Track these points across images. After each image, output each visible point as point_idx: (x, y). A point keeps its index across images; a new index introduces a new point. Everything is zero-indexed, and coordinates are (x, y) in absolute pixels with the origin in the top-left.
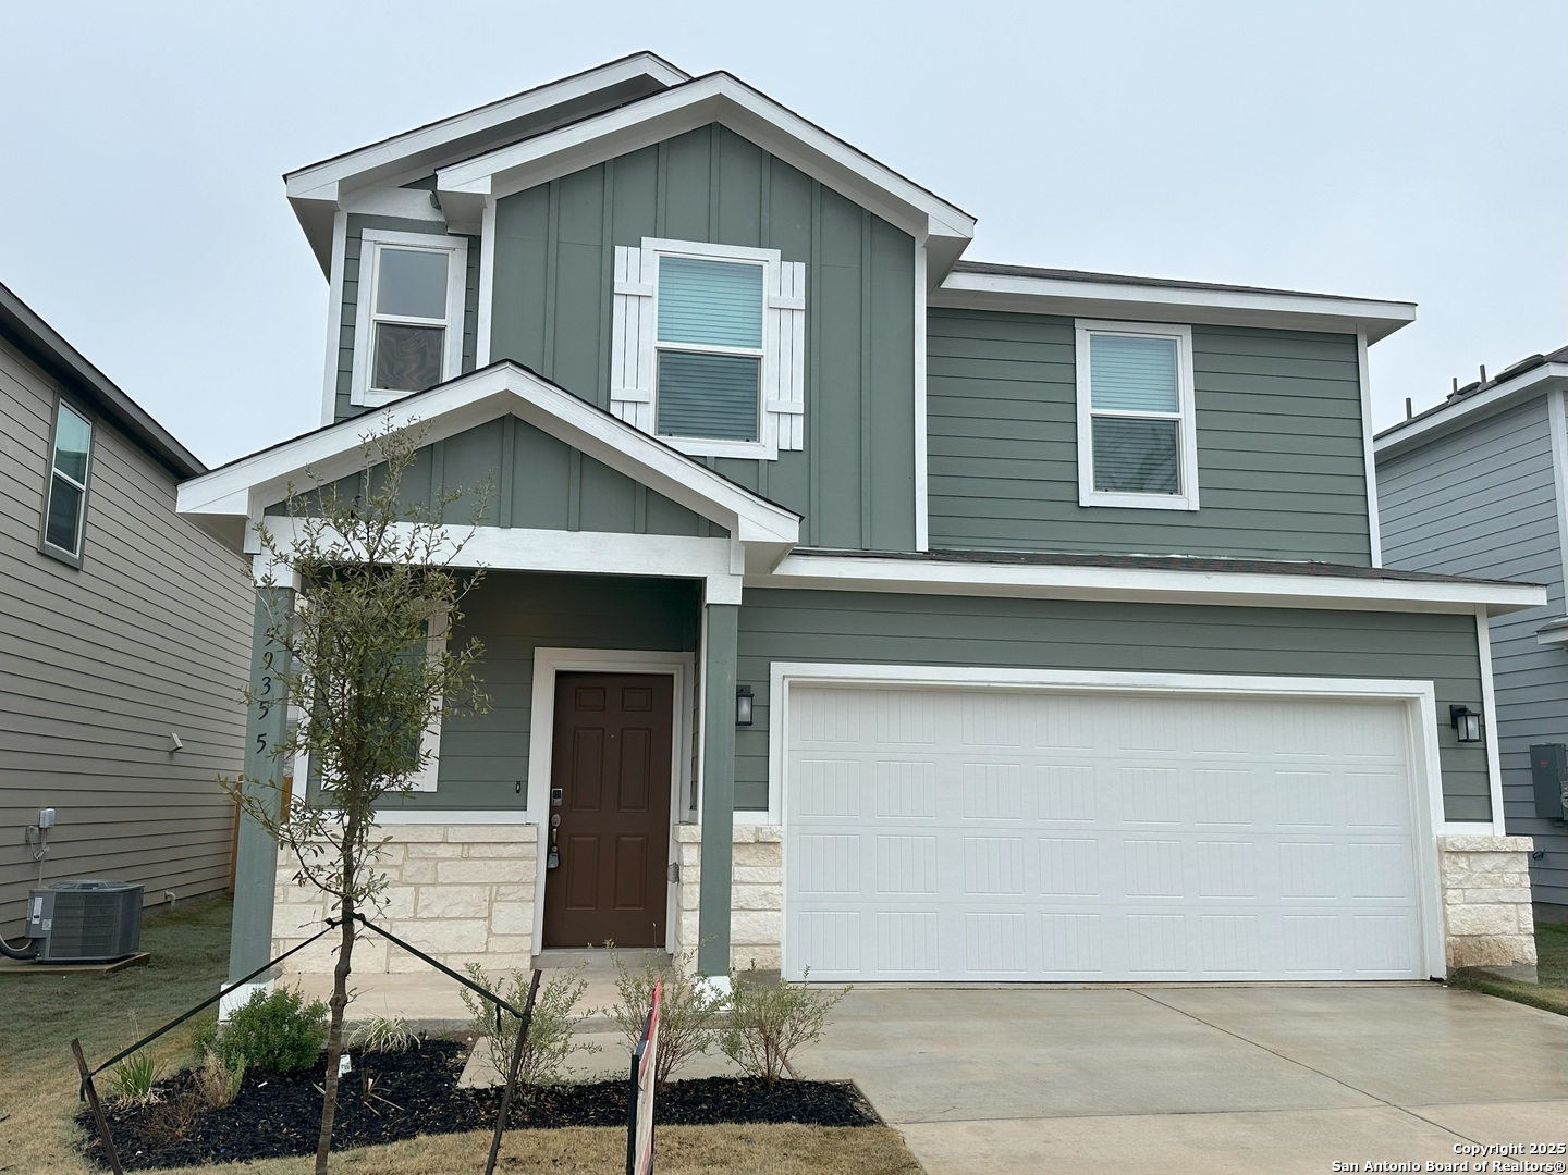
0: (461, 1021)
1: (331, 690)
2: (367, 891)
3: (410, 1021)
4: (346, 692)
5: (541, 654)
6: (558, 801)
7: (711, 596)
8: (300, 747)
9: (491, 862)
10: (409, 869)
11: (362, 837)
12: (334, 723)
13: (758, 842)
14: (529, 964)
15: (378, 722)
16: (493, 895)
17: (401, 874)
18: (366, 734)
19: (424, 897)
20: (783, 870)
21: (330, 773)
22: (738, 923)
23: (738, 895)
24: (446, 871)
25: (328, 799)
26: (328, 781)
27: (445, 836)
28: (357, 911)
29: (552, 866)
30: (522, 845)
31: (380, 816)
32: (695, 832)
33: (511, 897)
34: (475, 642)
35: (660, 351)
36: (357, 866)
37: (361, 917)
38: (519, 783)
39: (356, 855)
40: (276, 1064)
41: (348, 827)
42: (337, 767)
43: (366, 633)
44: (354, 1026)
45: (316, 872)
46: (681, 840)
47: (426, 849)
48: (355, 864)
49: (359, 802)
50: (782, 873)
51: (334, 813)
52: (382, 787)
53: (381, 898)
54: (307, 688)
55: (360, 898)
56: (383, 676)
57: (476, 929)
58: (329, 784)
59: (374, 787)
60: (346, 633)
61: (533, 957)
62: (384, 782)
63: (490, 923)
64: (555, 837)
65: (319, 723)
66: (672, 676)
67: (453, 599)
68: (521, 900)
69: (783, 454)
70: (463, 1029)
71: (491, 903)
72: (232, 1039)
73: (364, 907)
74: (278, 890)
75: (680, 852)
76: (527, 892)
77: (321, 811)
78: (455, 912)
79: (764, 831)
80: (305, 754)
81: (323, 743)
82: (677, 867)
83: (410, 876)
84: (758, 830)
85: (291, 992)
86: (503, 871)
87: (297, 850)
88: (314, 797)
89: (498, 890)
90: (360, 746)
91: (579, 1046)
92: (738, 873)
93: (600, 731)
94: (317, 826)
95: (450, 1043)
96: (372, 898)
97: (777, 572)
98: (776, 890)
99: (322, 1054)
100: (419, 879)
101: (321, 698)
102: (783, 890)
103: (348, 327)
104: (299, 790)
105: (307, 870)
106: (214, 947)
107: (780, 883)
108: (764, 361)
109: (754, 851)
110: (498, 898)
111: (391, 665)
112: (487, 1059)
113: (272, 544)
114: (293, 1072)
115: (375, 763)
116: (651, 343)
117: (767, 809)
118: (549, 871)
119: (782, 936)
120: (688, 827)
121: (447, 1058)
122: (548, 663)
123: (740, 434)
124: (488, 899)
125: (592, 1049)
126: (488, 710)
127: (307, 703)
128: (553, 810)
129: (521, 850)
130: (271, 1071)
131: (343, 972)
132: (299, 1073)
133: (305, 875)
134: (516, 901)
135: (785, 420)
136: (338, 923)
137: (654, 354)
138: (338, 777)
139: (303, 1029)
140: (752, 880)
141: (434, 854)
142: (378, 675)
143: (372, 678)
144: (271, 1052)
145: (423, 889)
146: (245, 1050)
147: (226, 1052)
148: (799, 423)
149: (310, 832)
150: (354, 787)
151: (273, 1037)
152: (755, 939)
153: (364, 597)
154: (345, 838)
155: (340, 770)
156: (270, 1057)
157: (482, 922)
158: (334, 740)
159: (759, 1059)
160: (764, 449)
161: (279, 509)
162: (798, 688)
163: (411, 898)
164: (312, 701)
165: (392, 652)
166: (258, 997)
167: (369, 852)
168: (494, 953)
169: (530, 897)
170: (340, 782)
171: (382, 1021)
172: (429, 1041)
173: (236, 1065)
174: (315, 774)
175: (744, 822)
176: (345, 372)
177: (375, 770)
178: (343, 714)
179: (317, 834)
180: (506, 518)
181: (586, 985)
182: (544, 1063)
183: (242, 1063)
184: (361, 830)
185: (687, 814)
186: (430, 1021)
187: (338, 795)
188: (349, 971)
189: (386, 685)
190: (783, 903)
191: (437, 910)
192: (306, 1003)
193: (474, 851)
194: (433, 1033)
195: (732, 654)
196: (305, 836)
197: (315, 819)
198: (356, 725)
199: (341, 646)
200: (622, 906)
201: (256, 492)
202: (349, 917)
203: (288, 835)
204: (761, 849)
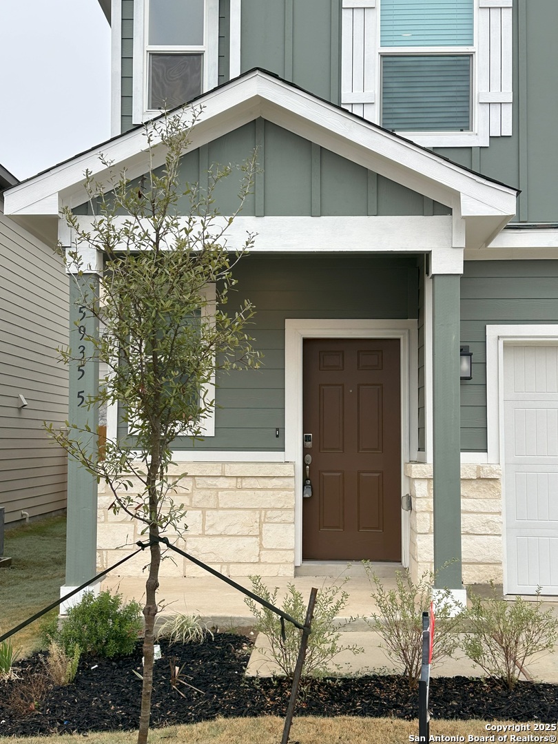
0: (244, 618)
1: (131, 349)
2: (169, 519)
3: (205, 618)
4: (143, 350)
5: (290, 325)
6: (309, 444)
7: (436, 267)
8: (108, 398)
9: (259, 492)
10: (197, 497)
11: (162, 473)
12: (134, 377)
13: (479, 478)
14: (293, 572)
15: (171, 376)
16: (262, 518)
17: (191, 501)
18: (161, 385)
19: (209, 519)
20: (502, 501)
21: (134, 420)
22: (467, 544)
23: (466, 521)
24: (225, 499)
25: (133, 442)
26: (132, 426)
27: (223, 471)
28: (161, 535)
29: (307, 496)
30: (282, 479)
31: (177, 456)
32: (427, 469)
33: (276, 520)
34: (248, 305)
35: (383, 56)
36: (160, 498)
37: (165, 540)
38: (277, 429)
39: (158, 488)
40: (104, 652)
41: (151, 464)
42: (139, 414)
43: (157, 298)
44: (162, 621)
45: (127, 503)
46: (413, 476)
47: (210, 481)
48: (158, 497)
49: (158, 443)
50: (501, 504)
51: (139, 453)
52: (176, 431)
53: (180, 525)
54: (111, 347)
55: (164, 525)
56: (173, 336)
57: (250, 544)
58: (134, 429)
59: (170, 431)
60: (140, 300)
61: (296, 567)
62: (178, 427)
63: (261, 540)
64: (308, 472)
65: (123, 377)
66: (399, 340)
67: (228, 266)
68: (284, 522)
69: (494, 140)
70: (246, 625)
71: (261, 524)
72: (69, 631)
73: (167, 532)
74: (100, 512)
75: (411, 486)
76: (289, 516)
77: (128, 451)
78: (233, 531)
79: (485, 469)
80: (113, 403)
81: (127, 394)
82: (409, 498)
83: (197, 502)
84: (479, 468)
85: (112, 595)
86: (269, 499)
87: (111, 484)
88: (122, 439)
89: (265, 514)
90: (157, 396)
91: (345, 647)
92: (465, 504)
93: (341, 387)
94: (126, 464)
95: (237, 637)
96: (174, 525)
97: (492, 245)
98: (496, 518)
99: (138, 643)
100: (204, 504)
101: (124, 355)
102: (502, 518)
103: (127, 59)
104: (111, 435)
105: (119, 501)
106: (57, 553)
107: (500, 513)
108: (476, 58)
109: (476, 486)
110: (266, 520)
111: (178, 326)
112: (269, 655)
113: (76, 224)
114: (118, 657)
115: (169, 411)
116: (375, 49)
117: (486, 451)
118: (304, 499)
119: (503, 557)
120: (418, 465)
121: (235, 649)
122: (296, 332)
123: (455, 125)
124: (258, 520)
125: (356, 650)
126: (260, 365)
127: (112, 360)
128: (305, 451)
129: (282, 483)
130: (99, 656)
131: (152, 586)
132: (121, 658)
133: (118, 505)
134: (280, 523)
135: (495, 110)
136: (146, 545)
137: (378, 58)
138: (140, 422)
139: (123, 625)
140: (475, 510)
141: (215, 485)
142: (168, 335)
143: (164, 339)
144: (99, 641)
145: (208, 512)
146: (79, 639)
147: (66, 642)
148: (508, 111)
149: (121, 469)
150: (154, 431)
151: (100, 629)
152: (479, 559)
153: (153, 266)
154: (149, 474)
155: (142, 417)
156: (99, 645)
157: (254, 539)
158: (136, 391)
159: (500, 664)
160: (477, 137)
161: (84, 209)
162: (511, 347)
163: (199, 519)
164: (117, 359)
165: (179, 314)
166: (89, 597)
167: (169, 486)
168: (265, 563)
169: (291, 520)
170: (142, 427)
171: (183, 617)
172: (220, 634)
173: (73, 652)
174: (122, 419)
175: (469, 461)
176: (127, 97)
177: (169, 418)
178: (142, 370)
179: (126, 471)
180: (260, 210)
181: (347, 596)
182: (317, 660)
183: (78, 651)
184: (162, 467)
185: (416, 455)
186: (221, 618)
187: (141, 438)
188: (157, 586)
189: (175, 344)
190: (502, 529)
191: (220, 529)
192: (125, 602)
193: (246, 483)
194: (223, 627)
195: (456, 318)
196: (117, 472)
197: (124, 459)
198: (152, 378)
199: (137, 311)
200: (364, 528)
201: (63, 195)
202: (155, 541)
203: (102, 472)
204: (482, 485)
